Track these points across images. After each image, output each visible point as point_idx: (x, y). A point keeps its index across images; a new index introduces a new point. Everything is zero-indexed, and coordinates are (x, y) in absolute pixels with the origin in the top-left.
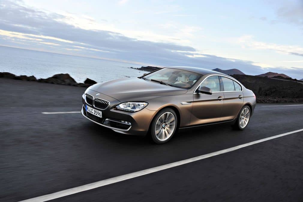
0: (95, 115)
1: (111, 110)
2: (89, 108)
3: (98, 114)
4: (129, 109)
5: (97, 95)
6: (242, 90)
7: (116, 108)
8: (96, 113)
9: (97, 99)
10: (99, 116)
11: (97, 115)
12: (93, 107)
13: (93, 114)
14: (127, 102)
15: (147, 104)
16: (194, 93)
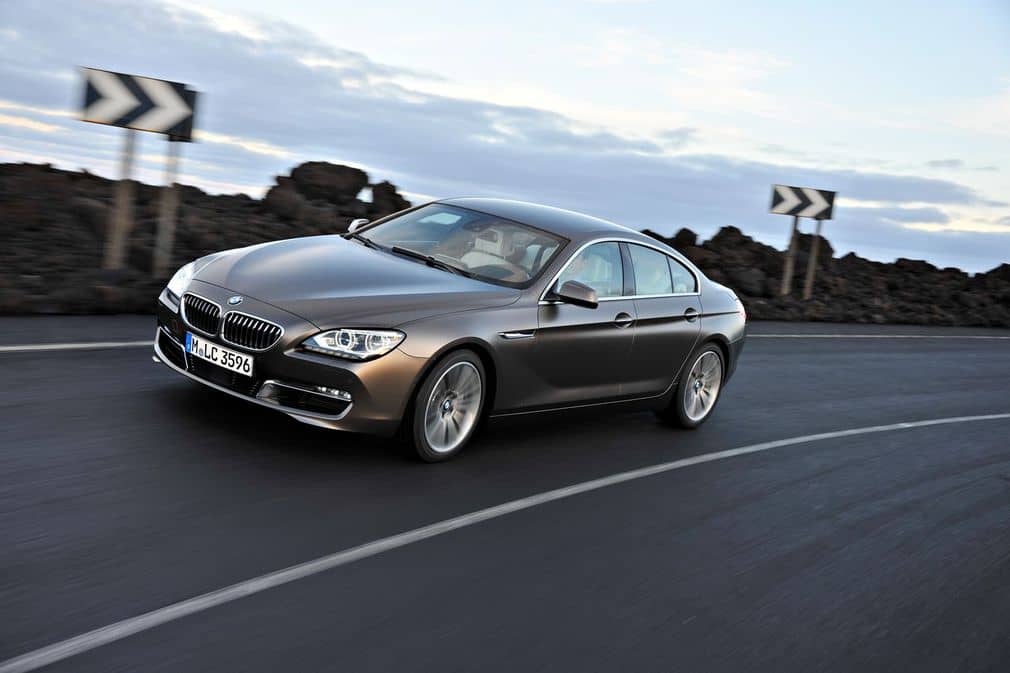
0: (226, 366)
1: (285, 353)
2: (202, 343)
3: (236, 365)
4: (347, 349)
5: (232, 300)
6: (696, 290)
7: (304, 346)
8: (231, 362)
9: (235, 314)
10: (241, 371)
11: (234, 369)
12: (217, 341)
13: (218, 363)
14: (339, 329)
15: (401, 336)
16: (540, 303)
